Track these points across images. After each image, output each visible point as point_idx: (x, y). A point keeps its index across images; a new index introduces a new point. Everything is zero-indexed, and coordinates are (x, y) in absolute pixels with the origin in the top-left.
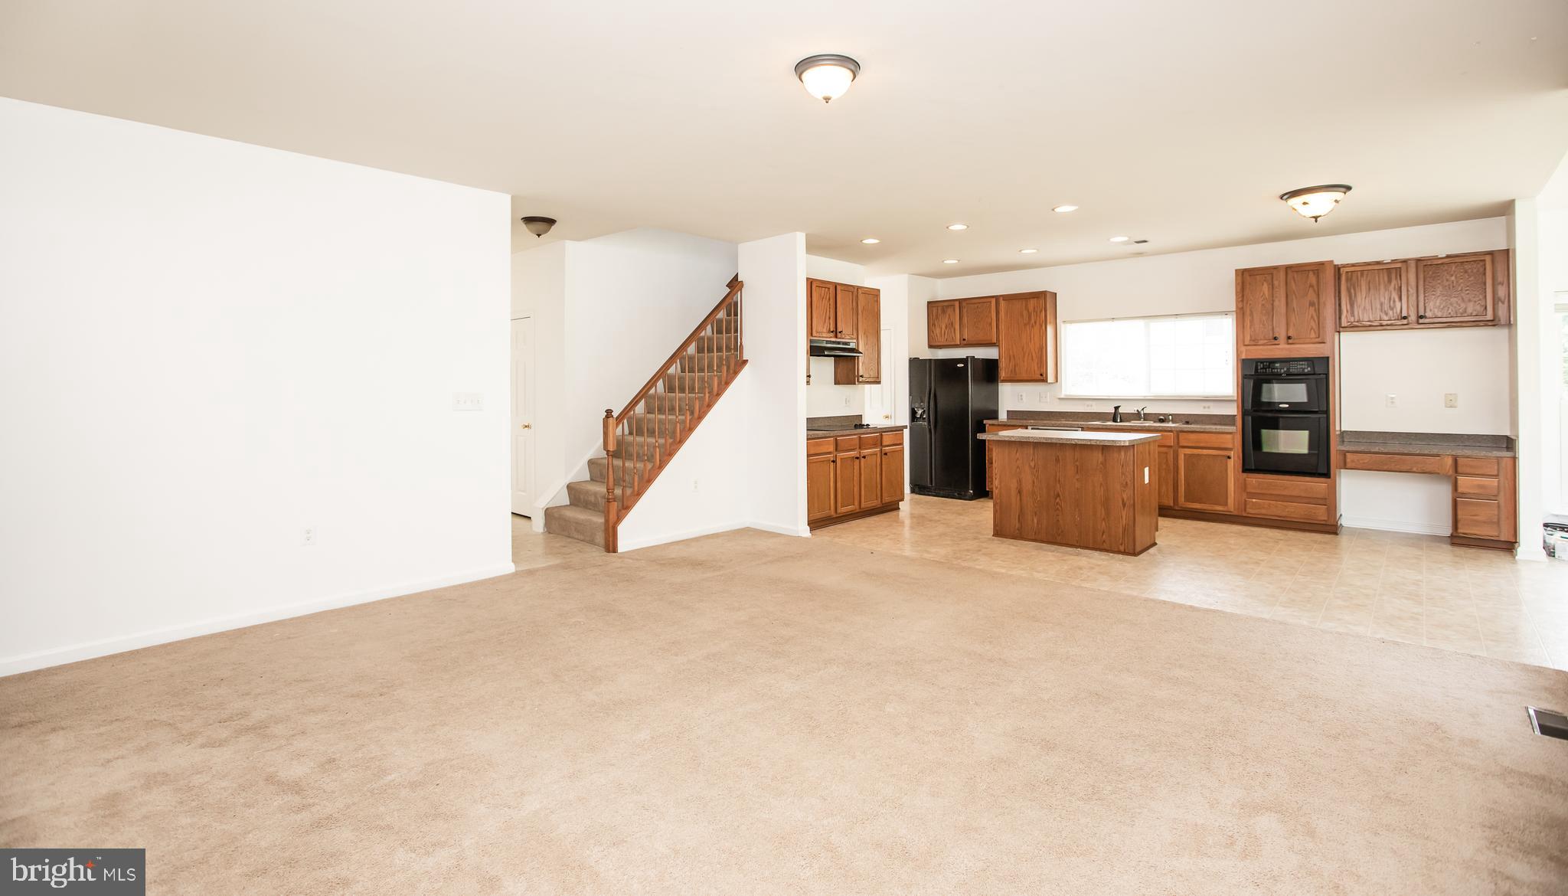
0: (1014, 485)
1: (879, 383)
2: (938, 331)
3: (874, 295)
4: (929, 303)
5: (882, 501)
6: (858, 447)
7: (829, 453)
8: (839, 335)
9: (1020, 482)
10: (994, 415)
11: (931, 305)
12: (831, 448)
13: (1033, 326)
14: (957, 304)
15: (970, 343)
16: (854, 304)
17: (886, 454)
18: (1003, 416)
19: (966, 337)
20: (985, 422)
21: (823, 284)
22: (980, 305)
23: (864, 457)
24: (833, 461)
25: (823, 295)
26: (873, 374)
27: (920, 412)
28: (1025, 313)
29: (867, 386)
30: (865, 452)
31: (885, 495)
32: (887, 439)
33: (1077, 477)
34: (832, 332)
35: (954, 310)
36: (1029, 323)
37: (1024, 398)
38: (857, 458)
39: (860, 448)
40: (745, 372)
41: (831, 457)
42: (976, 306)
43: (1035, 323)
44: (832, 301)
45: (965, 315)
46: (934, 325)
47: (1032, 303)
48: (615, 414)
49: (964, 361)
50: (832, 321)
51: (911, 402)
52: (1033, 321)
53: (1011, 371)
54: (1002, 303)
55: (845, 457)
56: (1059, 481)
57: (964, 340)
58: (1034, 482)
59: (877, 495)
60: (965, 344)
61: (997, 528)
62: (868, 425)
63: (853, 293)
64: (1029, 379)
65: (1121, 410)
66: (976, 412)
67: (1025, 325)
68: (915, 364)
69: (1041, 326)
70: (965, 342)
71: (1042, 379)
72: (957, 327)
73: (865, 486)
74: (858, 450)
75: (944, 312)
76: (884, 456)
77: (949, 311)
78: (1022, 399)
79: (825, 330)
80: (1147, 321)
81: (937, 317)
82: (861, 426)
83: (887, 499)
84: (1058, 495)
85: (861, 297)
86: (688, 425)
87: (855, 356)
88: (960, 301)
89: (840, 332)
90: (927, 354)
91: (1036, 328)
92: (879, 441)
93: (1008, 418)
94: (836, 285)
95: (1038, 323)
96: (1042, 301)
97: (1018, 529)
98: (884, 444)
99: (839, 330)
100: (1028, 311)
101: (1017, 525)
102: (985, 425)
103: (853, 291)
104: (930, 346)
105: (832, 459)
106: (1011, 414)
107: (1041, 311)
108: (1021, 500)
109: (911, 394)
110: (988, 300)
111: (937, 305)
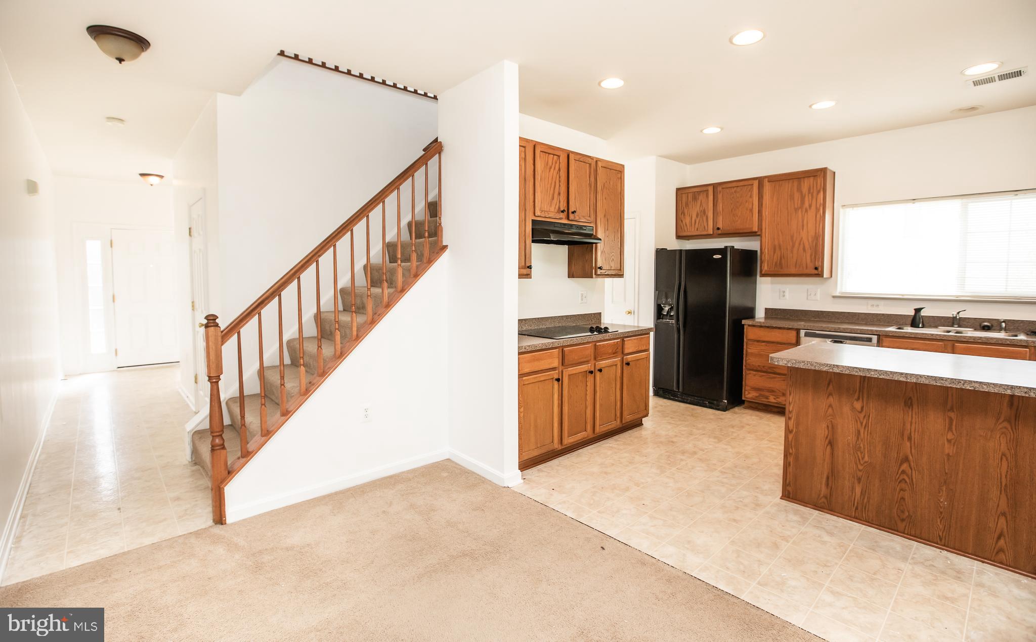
0: (821, 432)
1: (621, 276)
2: (687, 220)
3: (617, 171)
4: (678, 190)
5: (621, 421)
6: (592, 358)
7: (554, 369)
8: (571, 216)
9: (832, 428)
10: (750, 313)
11: (680, 192)
12: (556, 363)
13: (806, 211)
14: (711, 189)
15: (725, 232)
16: (593, 179)
17: (628, 364)
18: (760, 314)
19: (720, 226)
20: (744, 322)
21: (551, 151)
22: (739, 189)
23: (600, 370)
24: (558, 380)
25: (550, 163)
26: (614, 265)
27: (667, 309)
28: (797, 196)
29: (608, 281)
30: (602, 364)
31: (625, 413)
32: (630, 346)
33: (950, 436)
34: (563, 212)
35: (707, 196)
36: (801, 207)
37: (787, 294)
38: (591, 372)
39: (595, 359)
40: (443, 262)
41: (555, 374)
42: (733, 190)
43: (810, 206)
44: (563, 174)
45: (720, 200)
46: (683, 213)
47: (806, 184)
48: (223, 323)
49: (723, 251)
50: (563, 198)
51: (658, 298)
52: (807, 205)
53: (776, 263)
54: (767, 187)
55: (574, 372)
56: (910, 439)
57: (718, 229)
58: (859, 432)
59: (616, 415)
60: (720, 233)
61: (789, 488)
62: (606, 329)
63: (590, 164)
64: (800, 273)
65: (923, 313)
66: (734, 310)
67: (796, 210)
68: (662, 255)
69: (817, 210)
70: (720, 232)
71: (817, 272)
72: (710, 215)
73: (601, 405)
74: (593, 362)
75: (695, 198)
76: (625, 367)
77: (701, 197)
78: (784, 296)
79: (552, 209)
80: (965, 200)
81: (687, 205)
82: (599, 330)
83: (628, 418)
84: (906, 459)
85: (600, 171)
86: (355, 333)
87: (593, 243)
88: (715, 186)
89: (573, 213)
90: (674, 244)
91: (812, 213)
92: (620, 348)
93: (766, 318)
94: (568, 154)
95: (813, 207)
96: (820, 180)
97: (826, 498)
98: (626, 351)
99: (572, 209)
100: (801, 193)
101: (824, 490)
102: (744, 325)
103: (593, 165)
104: (678, 237)
105: (556, 377)
106: (770, 312)
107: (819, 192)
108: (832, 454)
109: (657, 288)
110: (750, 182)
111: (687, 191)
